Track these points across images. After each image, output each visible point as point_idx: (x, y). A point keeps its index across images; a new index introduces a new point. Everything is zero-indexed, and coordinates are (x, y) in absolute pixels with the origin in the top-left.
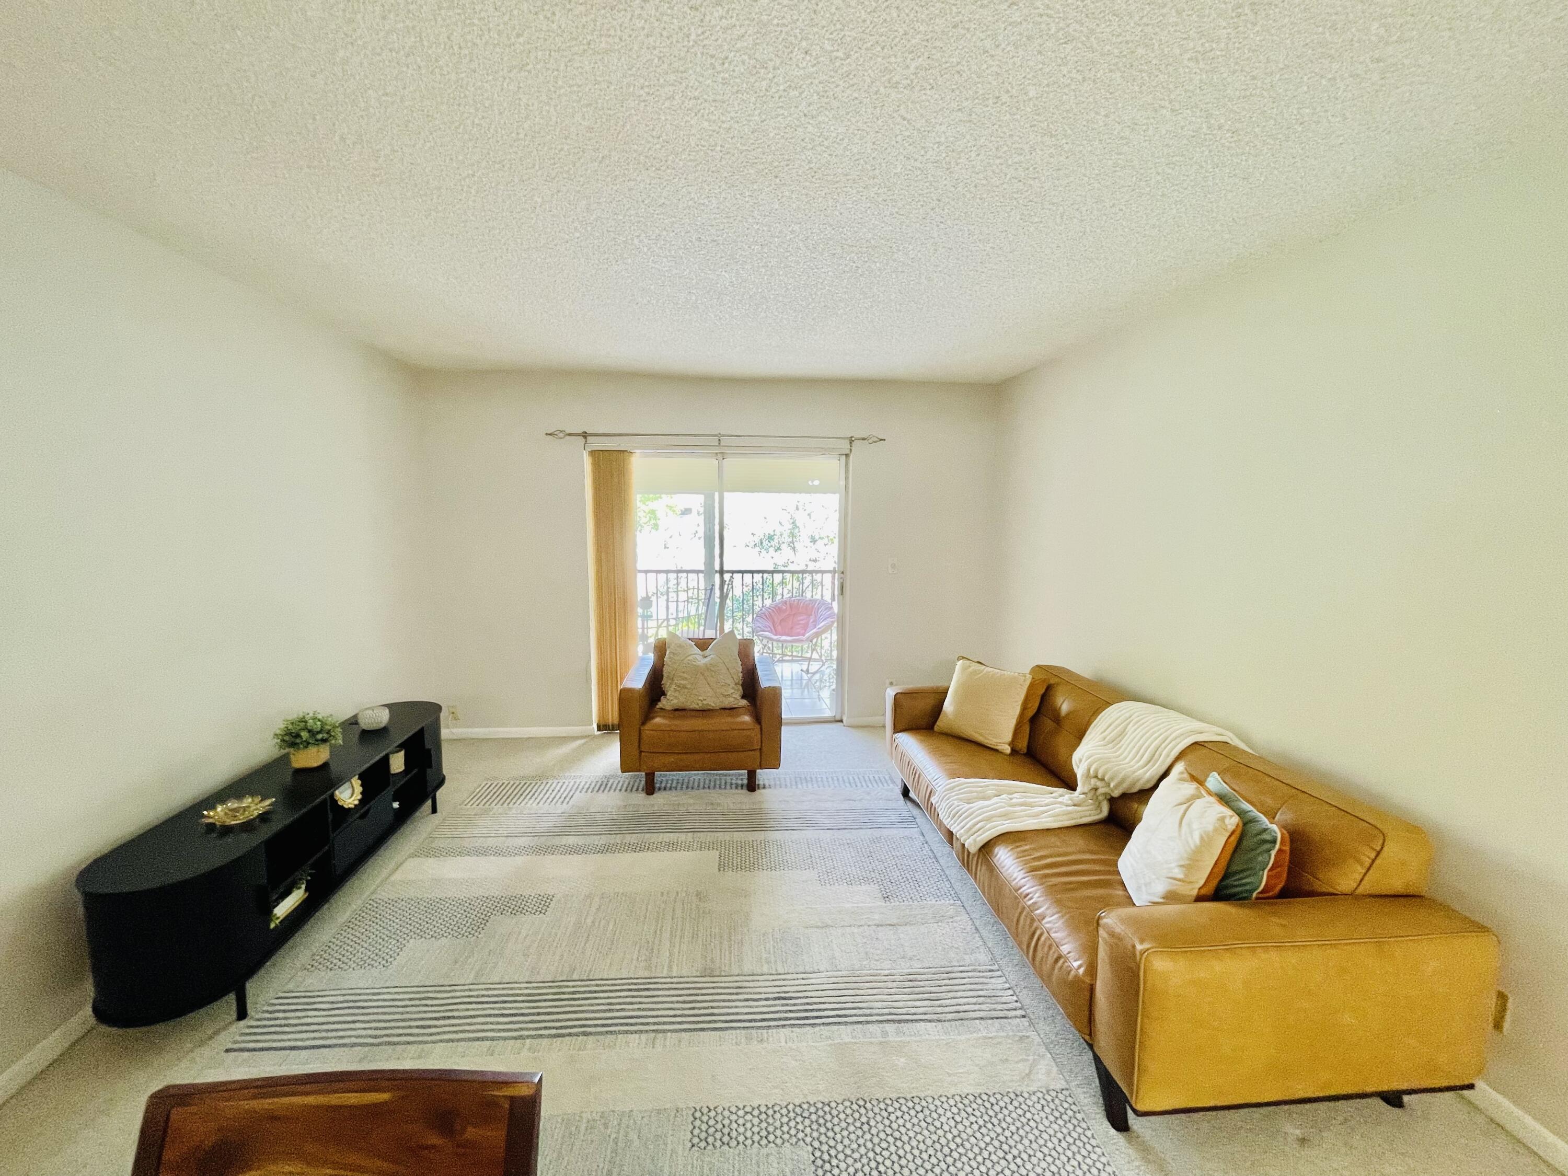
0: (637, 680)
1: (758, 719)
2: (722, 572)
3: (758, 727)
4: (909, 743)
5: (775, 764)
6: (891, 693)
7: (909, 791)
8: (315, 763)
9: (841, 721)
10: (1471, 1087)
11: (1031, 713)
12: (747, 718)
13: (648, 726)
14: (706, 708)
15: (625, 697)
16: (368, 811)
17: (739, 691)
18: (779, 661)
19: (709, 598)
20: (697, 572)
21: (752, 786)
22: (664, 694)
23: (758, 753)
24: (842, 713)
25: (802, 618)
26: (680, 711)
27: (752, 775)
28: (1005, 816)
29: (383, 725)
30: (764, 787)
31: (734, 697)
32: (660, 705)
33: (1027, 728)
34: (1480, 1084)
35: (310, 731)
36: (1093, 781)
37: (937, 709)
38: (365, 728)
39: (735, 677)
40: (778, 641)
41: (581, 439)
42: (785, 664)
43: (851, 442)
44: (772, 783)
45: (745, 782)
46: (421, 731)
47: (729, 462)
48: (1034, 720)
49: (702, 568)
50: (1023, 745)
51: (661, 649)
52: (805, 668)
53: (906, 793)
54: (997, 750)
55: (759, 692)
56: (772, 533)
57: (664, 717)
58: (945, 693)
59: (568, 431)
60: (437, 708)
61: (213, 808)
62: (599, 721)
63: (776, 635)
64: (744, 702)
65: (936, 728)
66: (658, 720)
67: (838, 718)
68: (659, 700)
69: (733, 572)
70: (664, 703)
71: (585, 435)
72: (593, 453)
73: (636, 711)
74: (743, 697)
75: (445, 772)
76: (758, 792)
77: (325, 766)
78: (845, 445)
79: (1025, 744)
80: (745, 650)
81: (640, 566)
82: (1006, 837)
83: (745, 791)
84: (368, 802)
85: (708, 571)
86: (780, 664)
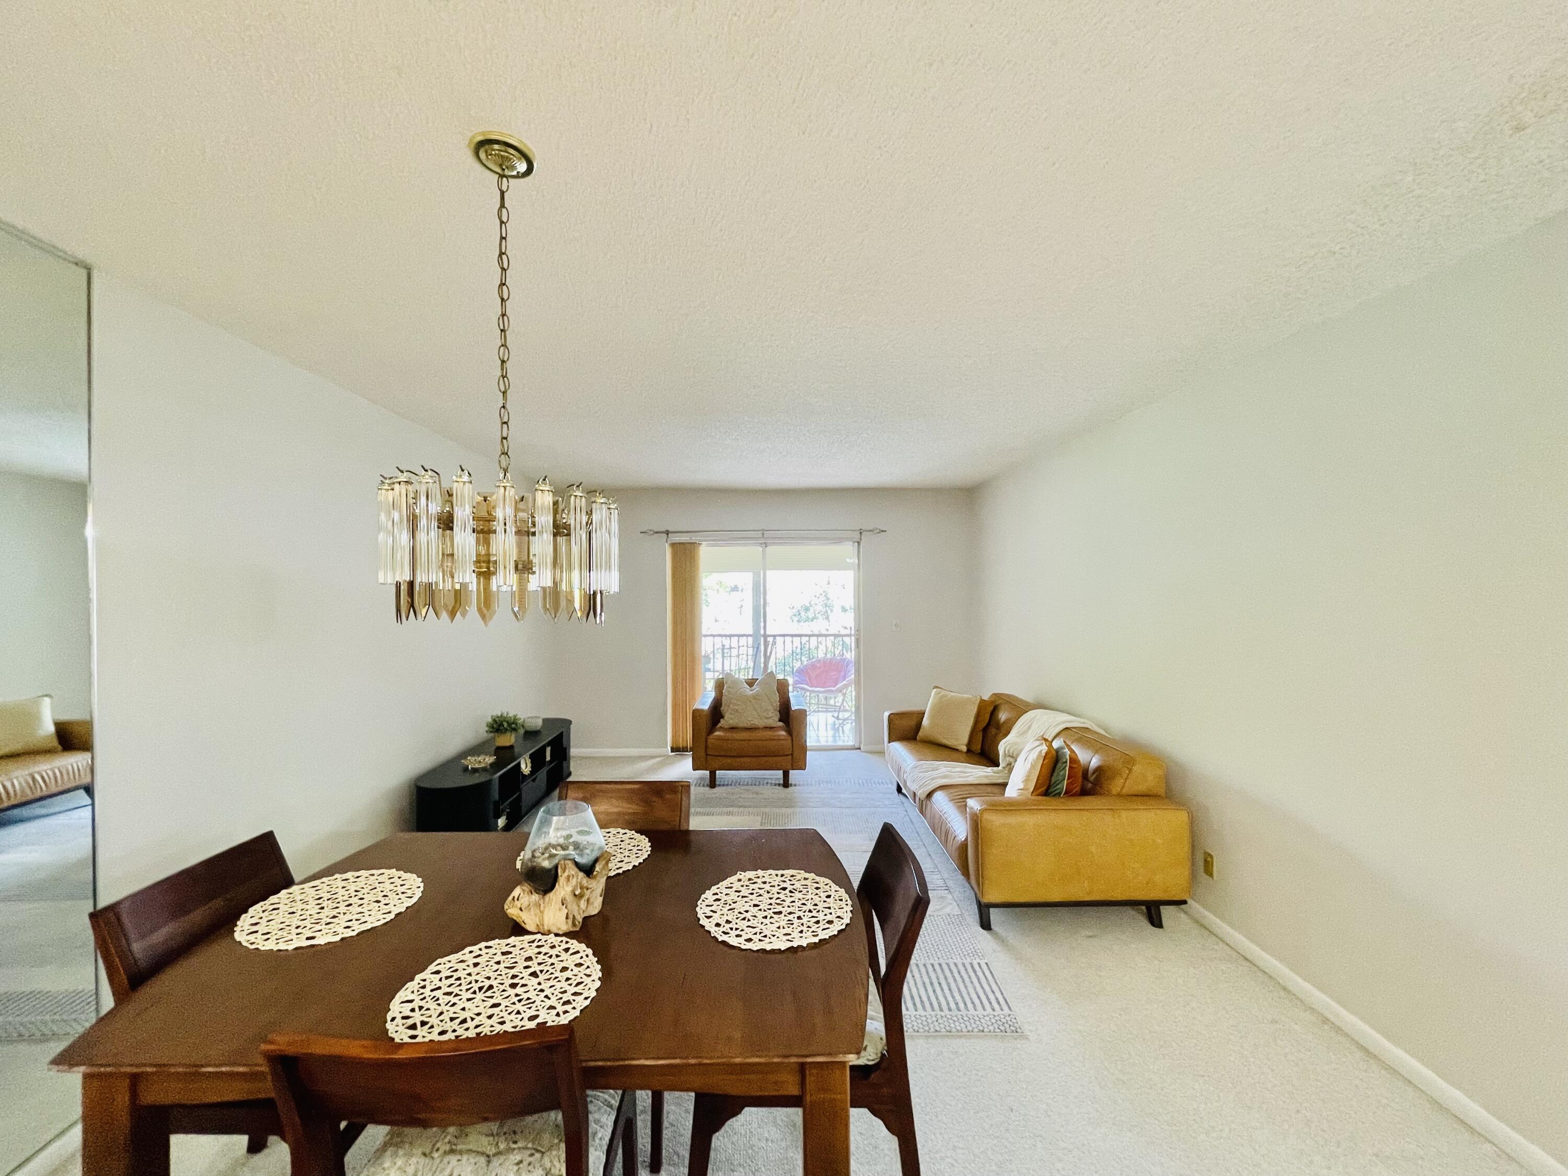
0: (704, 702)
1: (790, 732)
2: (765, 636)
3: (790, 738)
4: (899, 749)
5: (803, 767)
6: (886, 714)
7: (901, 789)
8: (508, 744)
9: (860, 749)
10: (1185, 902)
11: (983, 724)
12: (783, 733)
13: (711, 737)
14: (753, 726)
15: (696, 713)
16: (536, 778)
17: (777, 716)
18: (814, 711)
19: (756, 655)
20: (747, 636)
21: (786, 784)
22: (722, 717)
23: (790, 757)
24: (860, 743)
25: (834, 673)
26: (733, 729)
27: (786, 775)
28: (945, 777)
29: (538, 728)
30: (795, 785)
31: (773, 719)
32: (720, 725)
33: (980, 736)
34: (1190, 901)
35: (507, 722)
36: (1008, 759)
37: (919, 725)
38: (528, 729)
39: (774, 704)
40: (813, 691)
41: (664, 535)
42: (820, 714)
43: (861, 533)
44: (801, 783)
45: (782, 782)
46: (561, 734)
47: (770, 549)
48: (985, 730)
49: (751, 633)
50: (977, 747)
51: (720, 686)
52: (836, 715)
53: (899, 790)
54: (957, 750)
55: (791, 713)
56: (808, 605)
57: (723, 731)
58: (922, 714)
59: (655, 530)
60: (570, 722)
61: (465, 758)
62: (673, 744)
63: (812, 687)
64: (781, 724)
65: (918, 738)
66: (717, 733)
67: (857, 746)
68: (719, 722)
69: (774, 636)
70: (722, 723)
71: (667, 533)
72: (673, 545)
73: (704, 724)
74: (780, 720)
75: (572, 769)
76: (790, 788)
77: (511, 747)
78: (856, 535)
79: (979, 746)
80: (782, 687)
81: (704, 632)
82: (942, 788)
83: (781, 788)
84: (535, 774)
85: (755, 636)
86: (816, 714)
